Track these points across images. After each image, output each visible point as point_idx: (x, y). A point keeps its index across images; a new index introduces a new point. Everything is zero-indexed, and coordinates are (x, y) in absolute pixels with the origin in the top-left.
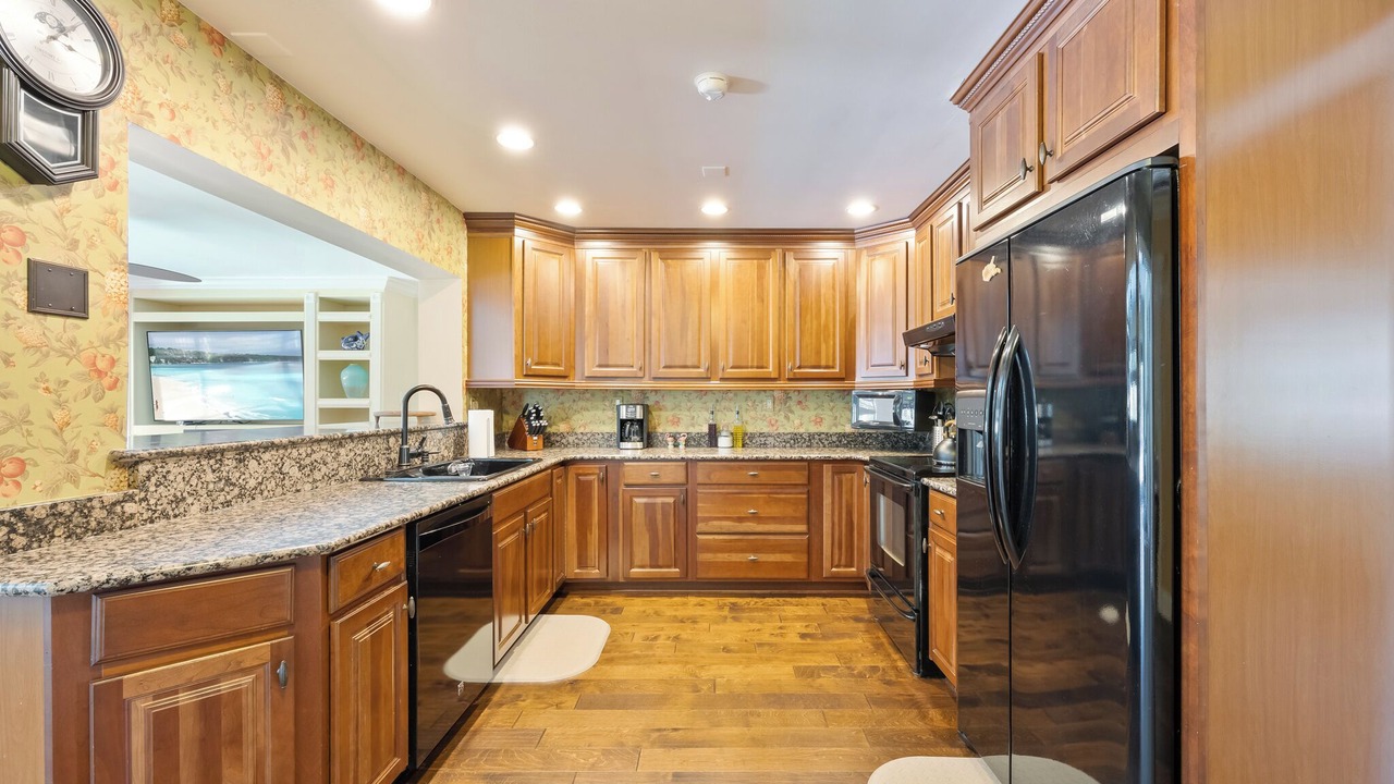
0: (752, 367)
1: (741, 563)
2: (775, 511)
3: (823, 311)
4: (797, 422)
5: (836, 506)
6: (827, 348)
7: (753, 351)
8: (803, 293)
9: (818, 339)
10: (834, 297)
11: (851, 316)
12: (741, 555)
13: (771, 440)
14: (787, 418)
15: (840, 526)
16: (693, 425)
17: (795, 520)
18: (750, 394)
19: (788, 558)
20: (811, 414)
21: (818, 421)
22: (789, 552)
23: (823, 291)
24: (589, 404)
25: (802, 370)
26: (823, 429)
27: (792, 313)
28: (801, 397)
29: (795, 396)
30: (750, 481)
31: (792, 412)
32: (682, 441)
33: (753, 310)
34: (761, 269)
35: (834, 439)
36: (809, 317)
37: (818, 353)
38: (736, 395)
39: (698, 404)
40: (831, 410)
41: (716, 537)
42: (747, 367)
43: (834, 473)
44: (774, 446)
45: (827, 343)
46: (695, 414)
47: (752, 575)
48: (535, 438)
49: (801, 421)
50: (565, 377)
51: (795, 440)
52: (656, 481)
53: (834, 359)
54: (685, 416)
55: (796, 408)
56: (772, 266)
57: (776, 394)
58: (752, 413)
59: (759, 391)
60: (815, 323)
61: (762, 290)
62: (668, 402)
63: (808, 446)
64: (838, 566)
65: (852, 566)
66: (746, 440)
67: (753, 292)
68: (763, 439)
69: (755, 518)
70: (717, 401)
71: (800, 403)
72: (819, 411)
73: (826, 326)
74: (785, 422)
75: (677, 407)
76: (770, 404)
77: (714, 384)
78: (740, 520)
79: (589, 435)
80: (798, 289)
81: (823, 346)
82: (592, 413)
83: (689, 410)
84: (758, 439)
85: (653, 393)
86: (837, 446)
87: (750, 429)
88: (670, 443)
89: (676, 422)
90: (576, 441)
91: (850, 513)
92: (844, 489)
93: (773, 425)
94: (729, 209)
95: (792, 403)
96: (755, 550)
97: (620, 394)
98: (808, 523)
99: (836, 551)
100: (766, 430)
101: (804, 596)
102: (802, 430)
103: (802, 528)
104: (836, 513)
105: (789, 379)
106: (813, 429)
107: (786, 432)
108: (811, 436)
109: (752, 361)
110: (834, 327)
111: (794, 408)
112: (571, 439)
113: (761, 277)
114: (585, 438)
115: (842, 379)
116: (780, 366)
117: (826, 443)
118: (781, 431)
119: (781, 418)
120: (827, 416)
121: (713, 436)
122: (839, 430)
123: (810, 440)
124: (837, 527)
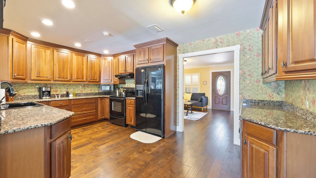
0: (80, 79)
1: (82, 120)
2: (89, 108)
3: (95, 69)
4: (87, 91)
5: (101, 106)
6: (96, 76)
7: (81, 76)
8: (91, 65)
9: (94, 74)
10: (97, 66)
11: (100, 70)
12: (82, 118)
13: (81, 95)
14: (85, 90)
15: (101, 109)
16: (61, 92)
17: (93, 110)
18: (76, 85)
19: (92, 117)
20: (90, 89)
21: (91, 90)
22: (92, 116)
23: (95, 65)
24: (26, 87)
25: (91, 80)
26: (92, 92)
27: (89, 68)
28: (88, 86)
29: (86, 85)
30: (84, 103)
31: (86, 89)
32: (60, 96)
33: (81, 67)
34: (82, 58)
35: (95, 94)
36: (93, 70)
37: (94, 77)
38: (73, 85)
39: (63, 87)
40: (94, 88)
41: (77, 116)
42: (79, 79)
43: (100, 100)
44: (82, 96)
45: (96, 75)
46: (62, 89)
47: (85, 122)
48: (12, 97)
49: (88, 90)
50: (24, 79)
51: (87, 94)
52: (61, 105)
53: (97, 78)
54: (59, 90)
55: (87, 88)
56: (85, 58)
57: (82, 85)
58: (77, 89)
59: (78, 84)
60: (94, 71)
61: (83, 63)
62: (54, 87)
63: (89, 95)
64: (101, 117)
65: (104, 116)
66: (76, 95)
67: (81, 63)
68: (80, 95)
69: (85, 110)
70: (68, 86)
71: (87, 87)
72: (91, 88)
73: (96, 72)
74: (84, 90)
75: (57, 88)
76: (81, 87)
77: (71, 82)
78: (82, 111)
79: (27, 96)
80: (90, 64)
81: (95, 76)
82: (27, 90)
83: (60, 88)
84: (78, 95)
85: (49, 84)
86: (95, 95)
87: (76, 93)
88: (56, 97)
89: (56, 91)
90: (22, 98)
91: (103, 107)
92: (102, 102)
93: (81, 91)
94: (82, 46)
95: (86, 87)
96: (85, 117)
97: (38, 84)
98: (96, 110)
99: (101, 114)
100: (80, 93)
101: (95, 124)
102: (88, 92)
103: (95, 111)
104: (101, 107)
105: (88, 82)
106: (90, 92)
107: (85, 93)
108: (90, 93)
109: (81, 78)
110: (97, 72)
111: (86, 88)
112: (19, 98)
113: (83, 60)
114: (25, 97)
115: (99, 82)
116: (87, 79)
117: (93, 95)
118: (83, 92)
119: (83, 90)
120: (93, 89)
121: (68, 95)
122: (95, 92)
123: (90, 94)
124: (101, 110)
